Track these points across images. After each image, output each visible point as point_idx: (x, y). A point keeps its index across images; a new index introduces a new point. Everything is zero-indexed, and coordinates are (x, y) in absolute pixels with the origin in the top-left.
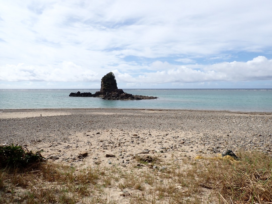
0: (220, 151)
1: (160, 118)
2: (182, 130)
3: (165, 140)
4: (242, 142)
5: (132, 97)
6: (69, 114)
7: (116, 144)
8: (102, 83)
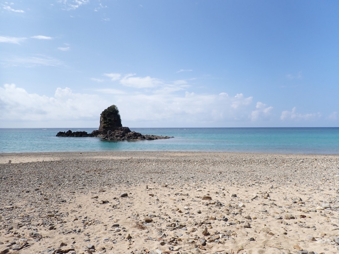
5: (142, 137)
6: (57, 159)
8: (102, 118)
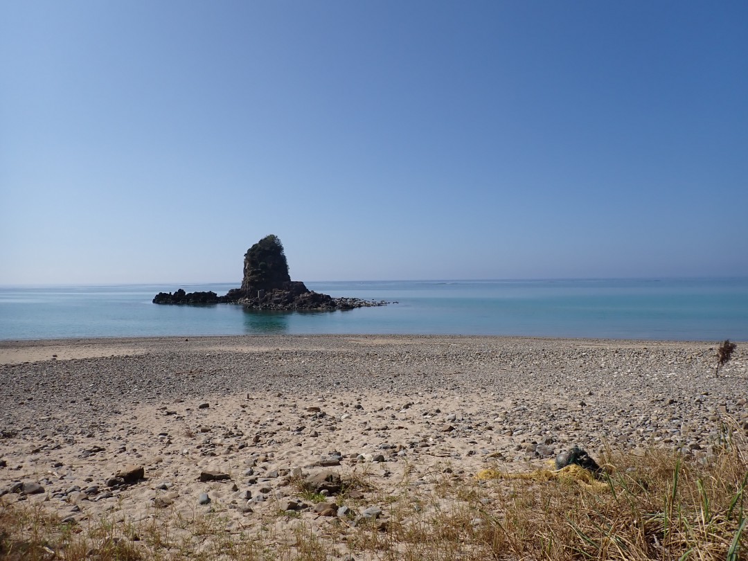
0: (553, 453)
1: (400, 359)
2: (455, 392)
3: (397, 423)
4: (622, 422)
5: (330, 303)
7: (246, 439)
8: (248, 264)
